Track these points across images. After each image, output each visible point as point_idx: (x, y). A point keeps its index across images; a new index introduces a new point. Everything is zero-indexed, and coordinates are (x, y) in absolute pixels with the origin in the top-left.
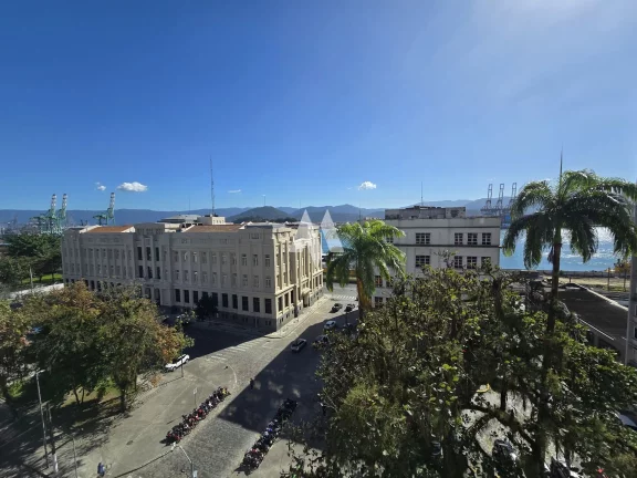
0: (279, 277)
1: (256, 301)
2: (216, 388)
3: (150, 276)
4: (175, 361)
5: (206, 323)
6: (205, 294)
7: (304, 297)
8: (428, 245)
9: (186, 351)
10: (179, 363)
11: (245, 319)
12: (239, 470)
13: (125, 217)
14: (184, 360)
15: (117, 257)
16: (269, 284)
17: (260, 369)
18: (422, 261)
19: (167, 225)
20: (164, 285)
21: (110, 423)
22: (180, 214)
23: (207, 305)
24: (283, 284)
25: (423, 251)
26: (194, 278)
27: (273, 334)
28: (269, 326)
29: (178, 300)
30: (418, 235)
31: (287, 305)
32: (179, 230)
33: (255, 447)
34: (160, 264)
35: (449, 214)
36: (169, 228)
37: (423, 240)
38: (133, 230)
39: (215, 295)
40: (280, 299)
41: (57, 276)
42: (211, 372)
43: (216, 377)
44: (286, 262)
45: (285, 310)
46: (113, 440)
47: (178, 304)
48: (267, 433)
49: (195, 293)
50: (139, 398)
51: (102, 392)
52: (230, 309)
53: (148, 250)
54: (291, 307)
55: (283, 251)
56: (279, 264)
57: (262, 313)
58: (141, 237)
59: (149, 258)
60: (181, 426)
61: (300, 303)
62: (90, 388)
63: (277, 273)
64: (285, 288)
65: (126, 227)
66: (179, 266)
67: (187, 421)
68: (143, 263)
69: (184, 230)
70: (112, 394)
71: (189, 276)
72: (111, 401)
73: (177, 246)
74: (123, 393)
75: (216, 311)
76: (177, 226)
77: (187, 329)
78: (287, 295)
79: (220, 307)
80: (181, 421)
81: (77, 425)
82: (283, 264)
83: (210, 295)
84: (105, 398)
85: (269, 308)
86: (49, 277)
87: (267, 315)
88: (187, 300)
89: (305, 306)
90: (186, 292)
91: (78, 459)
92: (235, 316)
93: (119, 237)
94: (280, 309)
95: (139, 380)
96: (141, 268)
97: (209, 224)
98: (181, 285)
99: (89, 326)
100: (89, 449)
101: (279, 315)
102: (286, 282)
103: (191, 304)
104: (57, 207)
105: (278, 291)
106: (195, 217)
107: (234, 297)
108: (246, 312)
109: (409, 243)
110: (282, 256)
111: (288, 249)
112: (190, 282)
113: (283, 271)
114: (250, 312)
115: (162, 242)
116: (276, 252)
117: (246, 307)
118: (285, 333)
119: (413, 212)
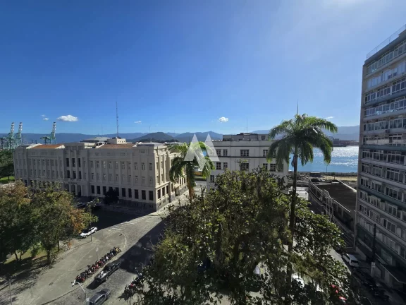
0: (159, 177)
1: (144, 192)
2: (112, 248)
3: (75, 177)
4: (86, 231)
5: (111, 207)
6: (111, 188)
7: (175, 190)
8: (248, 157)
9: (94, 225)
10: (89, 233)
11: (136, 204)
12: (121, 297)
13: (61, 138)
14: (93, 231)
15: (52, 165)
16: (152, 181)
17: (142, 235)
18: (244, 166)
19: (86, 144)
20: (83, 183)
21: (39, 273)
22: (96, 136)
23: (112, 195)
24: (161, 181)
25: (243, 160)
26: (104, 179)
27: (154, 214)
28: (152, 208)
29: (93, 192)
30: (242, 151)
31: (164, 194)
32: (94, 147)
33: (133, 283)
34: (81, 169)
35: (260, 139)
36: (87, 145)
37: (245, 154)
38: (63, 147)
39: (117, 189)
40: (159, 191)
41: (11, 178)
42: (110, 237)
43: (112, 240)
44: (163, 167)
45: (162, 198)
46: (39, 284)
47: (93, 195)
48: (141, 274)
49: (104, 188)
50: (60, 255)
51: (35, 252)
52: (127, 198)
53: (73, 160)
54: (167, 196)
55: (161, 160)
56: (158, 168)
57: (147, 200)
58: (69, 152)
59: (74, 166)
60: (87, 272)
61: (173, 193)
62: (24, 249)
63: (157, 174)
64: (162, 184)
65: (59, 145)
66: (93, 170)
67: (90, 269)
68: (70, 168)
69: (97, 147)
70: (42, 254)
71: (100, 176)
72: (42, 258)
73: (93, 157)
74: (49, 253)
75: (118, 199)
76: (93, 144)
77: (95, 210)
78: (164, 189)
79: (120, 197)
80: (87, 269)
81: (15, 275)
82: (161, 169)
83: (114, 189)
84: (37, 256)
85: (152, 196)
86: (7, 178)
87: (151, 201)
88: (99, 192)
89: (176, 195)
90: (98, 187)
91: (12, 297)
92: (130, 202)
93: (53, 152)
94: (159, 197)
95: (61, 244)
96: (69, 172)
97: (115, 144)
98: (95, 183)
99: (26, 210)
100: (22, 290)
101: (158, 201)
102: (163, 180)
103: (102, 195)
105: (157, 186)
106: (106, 139)
107: (130, 190)
108: (137, 200)
109: (237, 155)
110: (161, 164)
111: (165, 160)
112: (101, 181)
113: (161, 173)
114: (140, 200)
115: (83, 155)
116: (156, 161)
117: (137, 196)
118: (162, 212)
119: (240, 137)
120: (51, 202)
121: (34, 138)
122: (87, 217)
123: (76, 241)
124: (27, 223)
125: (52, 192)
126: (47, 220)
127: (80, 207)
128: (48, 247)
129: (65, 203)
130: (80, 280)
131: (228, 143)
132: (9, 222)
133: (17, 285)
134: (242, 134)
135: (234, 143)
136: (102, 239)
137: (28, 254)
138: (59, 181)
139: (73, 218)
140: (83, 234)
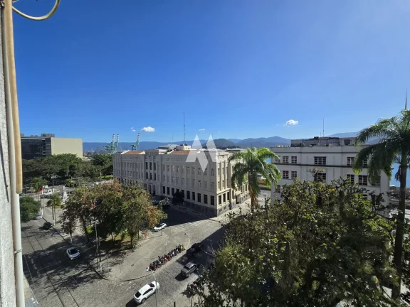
0: (220, 183)
1: (206, 196)
2: (178, 245)
3: (151, 178)
4: (158, 226)
5: (177, 207)
6: (178, 190)
7: (236, 197)
8: (324, 165)
9: (164, 221)
10: (160, 228)
11: (199, 207)
12: (184, 293)
13: (143, 145)
14: (163, 227)
15: (136, 167)
16: (213, 186)
17: (204, 238)
18: (320, 177)
19: (160, 150)
20: (157, 184)
21: (125, 254)
22: (167, 144)
23: (179, 196)
24: (222, 187)
25: (318, 169)
26: (173, 181)
27: (215, 218)
28: (212, 213)
29: (164, 192)
30: (316, 158)
31: (224, 201)
32: (166, 153)
33: (194, 283)
34: (156, 172)
35: (343, 143)
36: (161, 152)
37: (320, 162)
38: (144, 153)
39: (183, 191)
40: (220, 197)
41: (112, 176)
42: (177, 235)
43: (178, 238)
44: (224, 173)
45: (223, 204)
46: (125, 262)
47: (164, 195)
48: (202, 276)
49: (173, 189)
50: (140, 243)
51: (123, 236)
52: (191, 200)
53: (151, 163)
54: (227, 202)
55: (223, 167)
56: (220, 174)
57: (209, 205)
58: (148, 157)
59: (151, 169)
60: (157, 262)
61: (233, 201)
62: (117, 233)
63: (218, 180)
64: (223, 190)
65: (142, 151)
66: (165, 173)
67: (160, 260)
68: (148, 171)
69: (168, 153)
70: (127, 239)
71: (170, 179)
72: (127, 242)
73: (165, 162)
74: (132, 240)
75: (183, 201)
76: (165, 151)
77: (166, 208)
78: (224, 195)
79: (185, 199)
80: (158, 259)
81: (111, 251)
82: (222, 175)
83: (180, 191)
84: (125, 240)
85: (213, 202)
86: (108, 176)
87: (212, 206)
88: (168, 193)
89: (237, 203)
90: (168, 188)
91: (109, 268)
92: (193, 204)
93: (138, 157)
94: (220, 203)
95: (140, 233)
96: (147, 173)
97: (182, 150)
98: (166, 184)
99: (119, 202)
100: (114, 264)
101: (219, 207)
102: (224, 186)
103: (171, 196)
104: (115, 141)
105: (218, 192)
106: (175, 146)
107: (194, 193)
108: (199, 203)
109: (309, 163)
110: (222, 170)
111: (226, 166)
112: (170, 183)
113: (223, 179)
114: (202, 203)
115: (157, 160)
116: (218, 167)
117: (199, 200)
118: (222, 219)
119: (313, 142)
120: (135, 198)
121: (125, 146)
122: (159, 213)
123: (150, 233)
124: (119, 212)
125: (136, 189)
126: (132, 212)
127: (155, 204)
128: (132, 234)
129: (143, 199)
130: (153, 267)
131: (298, 149)
132: (109, 210)
133: (111, 260)
134: (316, 138)
135: (305, 149)
136: (170, 234)
137: (118, 238)
138: (141, 181)
139: (149, 213)
140: (155, 228)
